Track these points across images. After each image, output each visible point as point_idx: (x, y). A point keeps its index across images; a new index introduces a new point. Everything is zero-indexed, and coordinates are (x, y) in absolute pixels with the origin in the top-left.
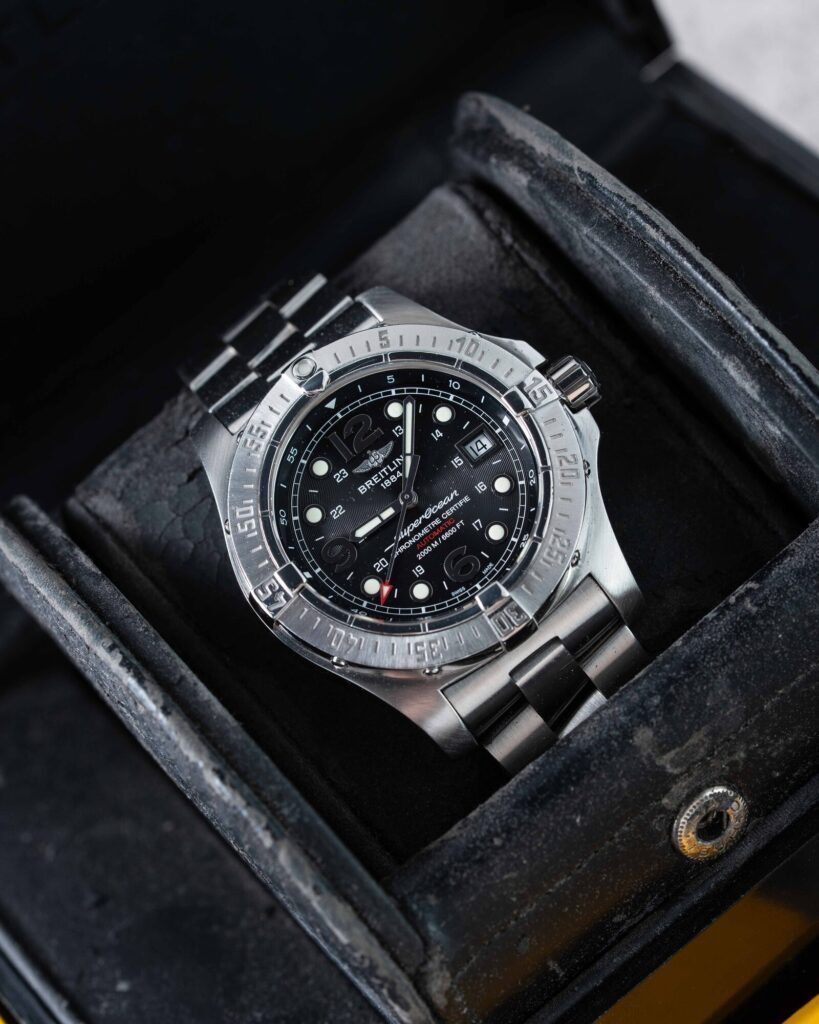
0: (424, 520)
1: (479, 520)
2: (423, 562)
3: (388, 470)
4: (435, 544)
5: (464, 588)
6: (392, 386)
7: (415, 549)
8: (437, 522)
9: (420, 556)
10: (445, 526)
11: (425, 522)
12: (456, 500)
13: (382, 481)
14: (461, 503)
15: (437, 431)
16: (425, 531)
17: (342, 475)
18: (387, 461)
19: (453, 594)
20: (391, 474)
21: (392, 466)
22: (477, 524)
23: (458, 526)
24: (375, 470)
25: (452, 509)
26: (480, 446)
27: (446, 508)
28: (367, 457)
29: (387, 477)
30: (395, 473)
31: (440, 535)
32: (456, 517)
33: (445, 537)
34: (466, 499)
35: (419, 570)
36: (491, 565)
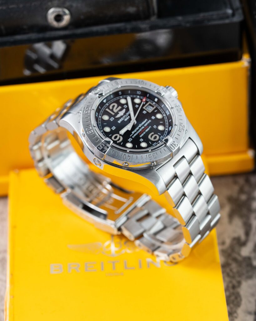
0: (139, 127)
1: (155, 126)
2: (142, 138)
5: (156, 143)
6: (121, 95)
7: (139, 135)
8: (143, 127)
9: (141, 136)
10: (146, 128)
11: (140, 128)
13: (124, 119)
14: (148, 122)
15: (137, 105)
16: (140, 130)
17: (112, 119)
18: (125, 114)
19: (153, 145)
20: (126, 117)
21: (126, 115)
24: (122, 117)
25: (147, 124)
27: (145, 124)
28: (118, 113)
29: (126, 118)
30: (127, 117)
31: (145, 130)
32: (148, 126)
33: (147, 131)
34: (150, 121)
35: (141, 140)
36: (162, 136)
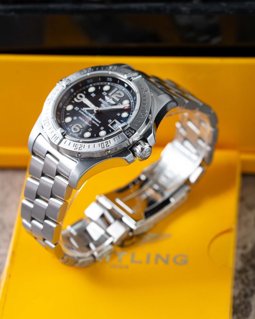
1: (91, 130)
2: (78, 119)
3: (107, 104)
4: (83, 120)
7: (82, 115)
9: (80, 118)
12: (98, 123)
14: (97, 124)
15: (120, 114)
16: (88, 117)
17: (104, 93)
22: (90, 130)
23: (90, 125)
24: (106, 101)
25: (95, 123)
26: (116, 127)
27: (95, 121)
32: (92, 124)
34: (98, 125)
35: (75, 118)
